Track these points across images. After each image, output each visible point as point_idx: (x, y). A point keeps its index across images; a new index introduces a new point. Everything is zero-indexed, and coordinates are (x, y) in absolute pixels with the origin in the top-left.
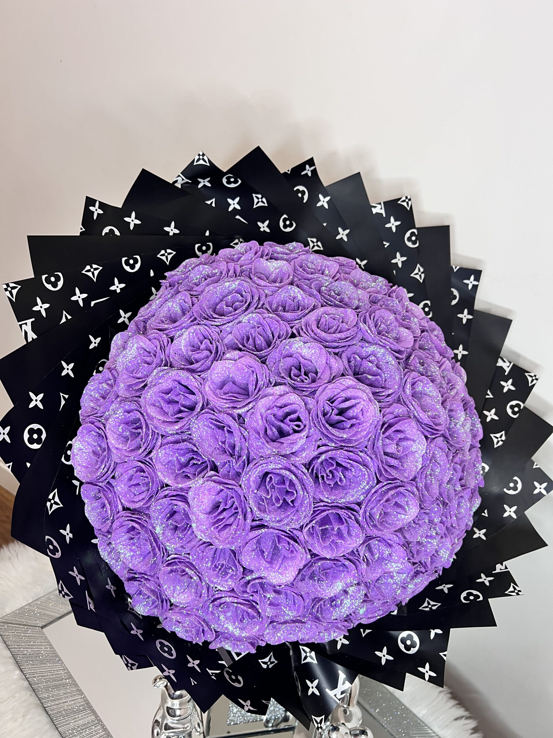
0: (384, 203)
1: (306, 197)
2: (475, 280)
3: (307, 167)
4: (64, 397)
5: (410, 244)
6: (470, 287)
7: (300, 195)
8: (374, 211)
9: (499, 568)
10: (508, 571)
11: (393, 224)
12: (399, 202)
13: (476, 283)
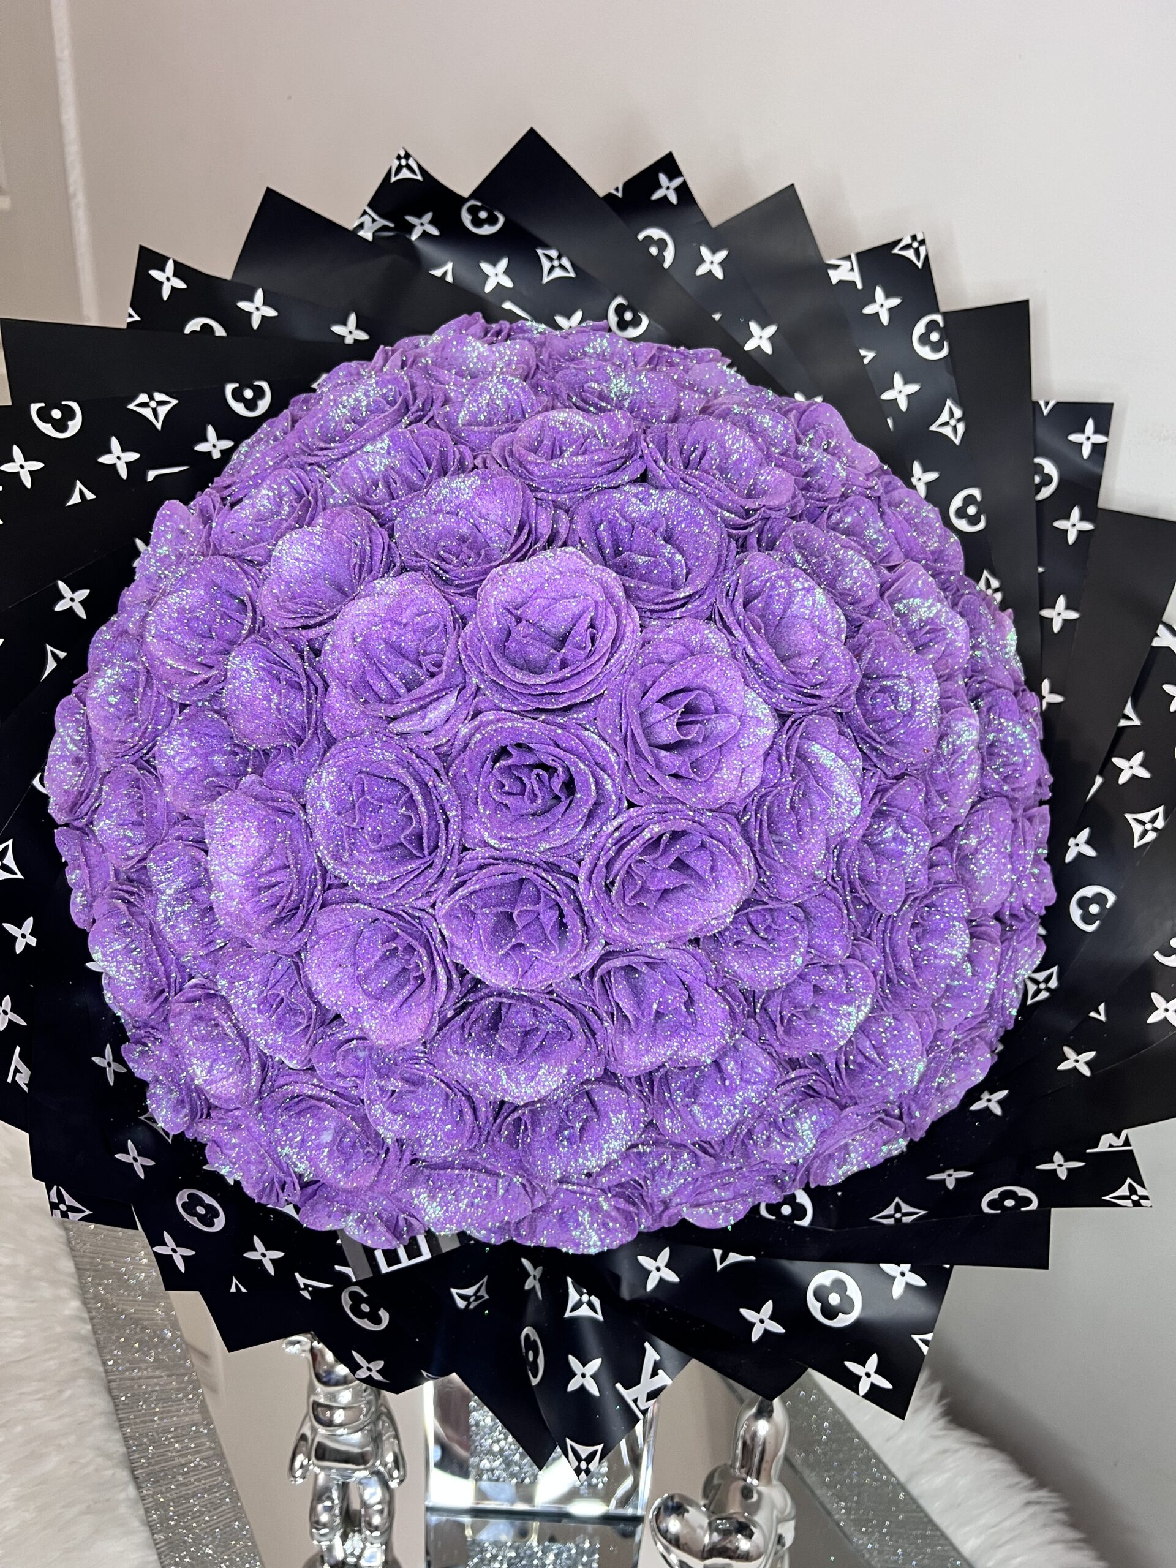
0: (859, 255)
1: (669, 255)
2: (1097, 431)
3: (663, 178)
4: (54, 655)
5: (925, 352)
6: (1086, 452)
7: (654, 251)
8: (835, 276)
9: (1107, 1142)
10: (1131, 1151)
11: (882, 305)
12: (896, 251)
13: (1100, 439)
